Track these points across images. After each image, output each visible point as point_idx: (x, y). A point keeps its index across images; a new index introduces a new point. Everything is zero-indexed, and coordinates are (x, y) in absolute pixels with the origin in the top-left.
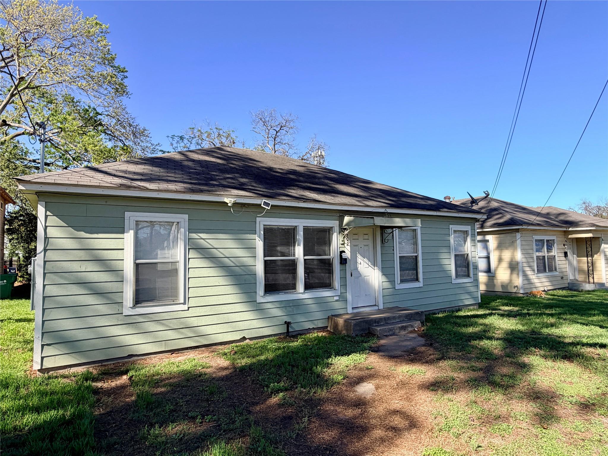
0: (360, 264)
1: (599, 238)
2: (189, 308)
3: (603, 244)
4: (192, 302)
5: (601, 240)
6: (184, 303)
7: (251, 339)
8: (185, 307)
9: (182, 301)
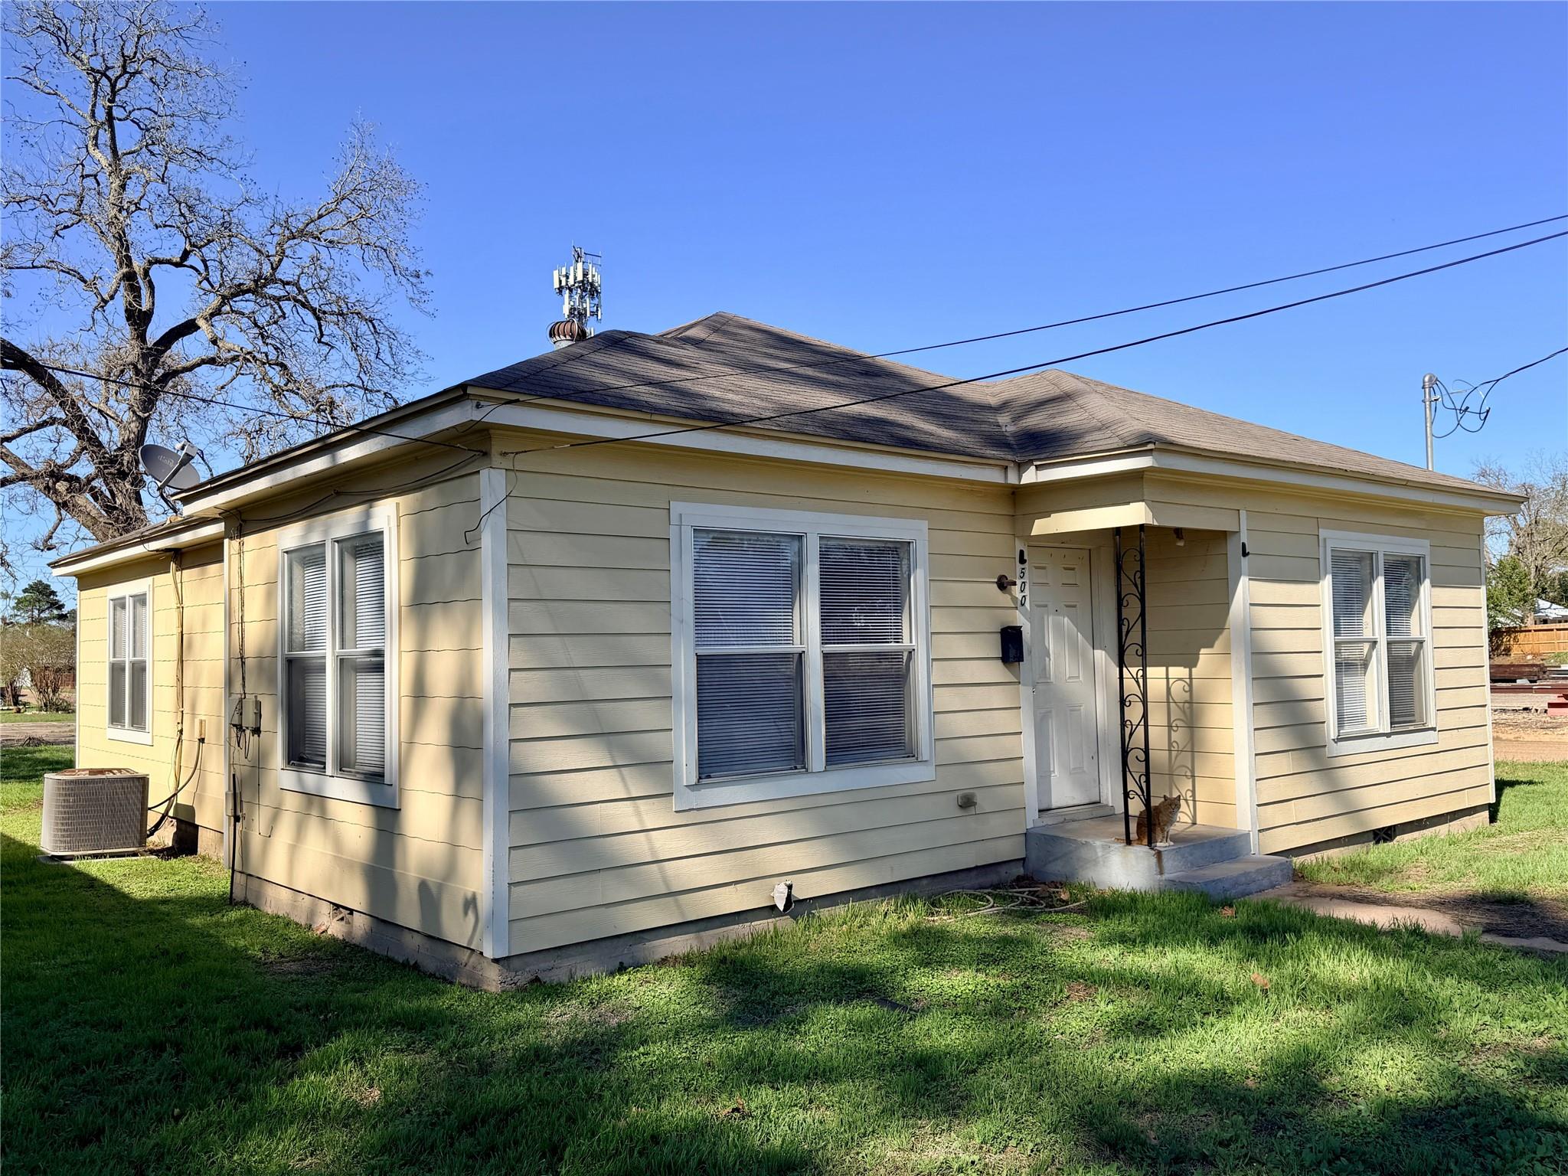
1: (1222, 536)
3: (1244, 581)
5: (1233, 548)
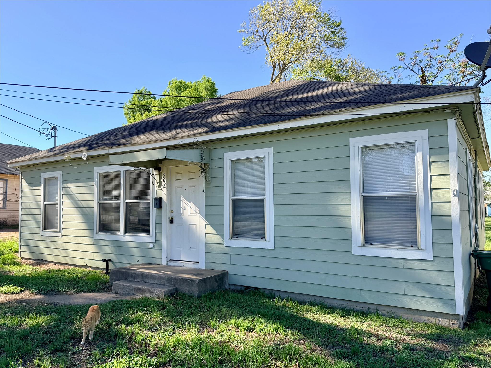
0: (185, 209)
2: (62, 236)
4: (64, 232)
6: (60, 232)
7: (92, 268)
8: (60, 235)
9: (58, 231)
